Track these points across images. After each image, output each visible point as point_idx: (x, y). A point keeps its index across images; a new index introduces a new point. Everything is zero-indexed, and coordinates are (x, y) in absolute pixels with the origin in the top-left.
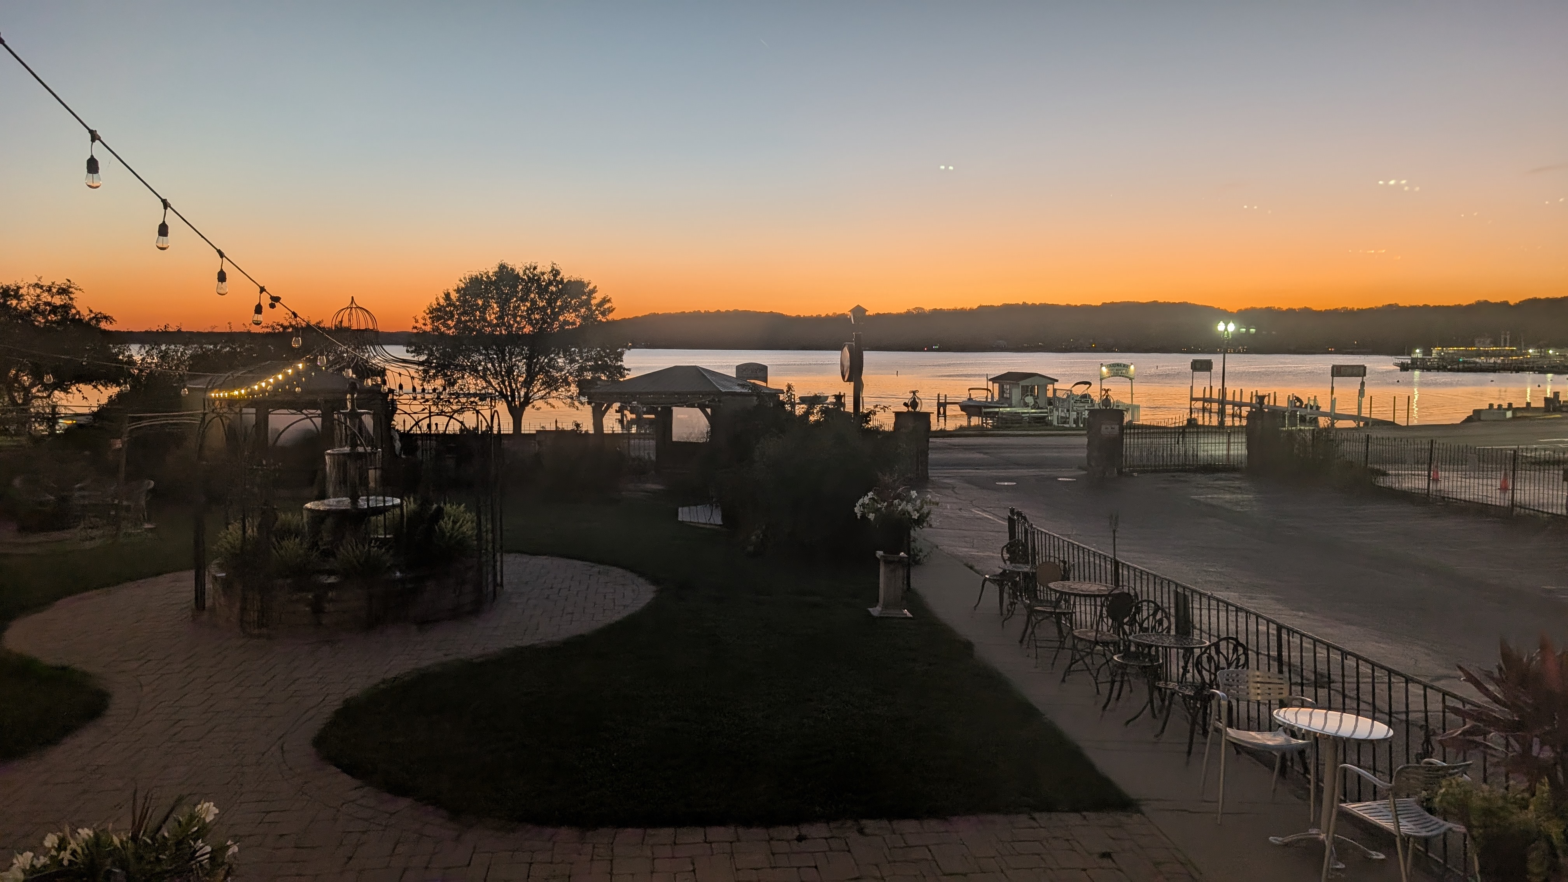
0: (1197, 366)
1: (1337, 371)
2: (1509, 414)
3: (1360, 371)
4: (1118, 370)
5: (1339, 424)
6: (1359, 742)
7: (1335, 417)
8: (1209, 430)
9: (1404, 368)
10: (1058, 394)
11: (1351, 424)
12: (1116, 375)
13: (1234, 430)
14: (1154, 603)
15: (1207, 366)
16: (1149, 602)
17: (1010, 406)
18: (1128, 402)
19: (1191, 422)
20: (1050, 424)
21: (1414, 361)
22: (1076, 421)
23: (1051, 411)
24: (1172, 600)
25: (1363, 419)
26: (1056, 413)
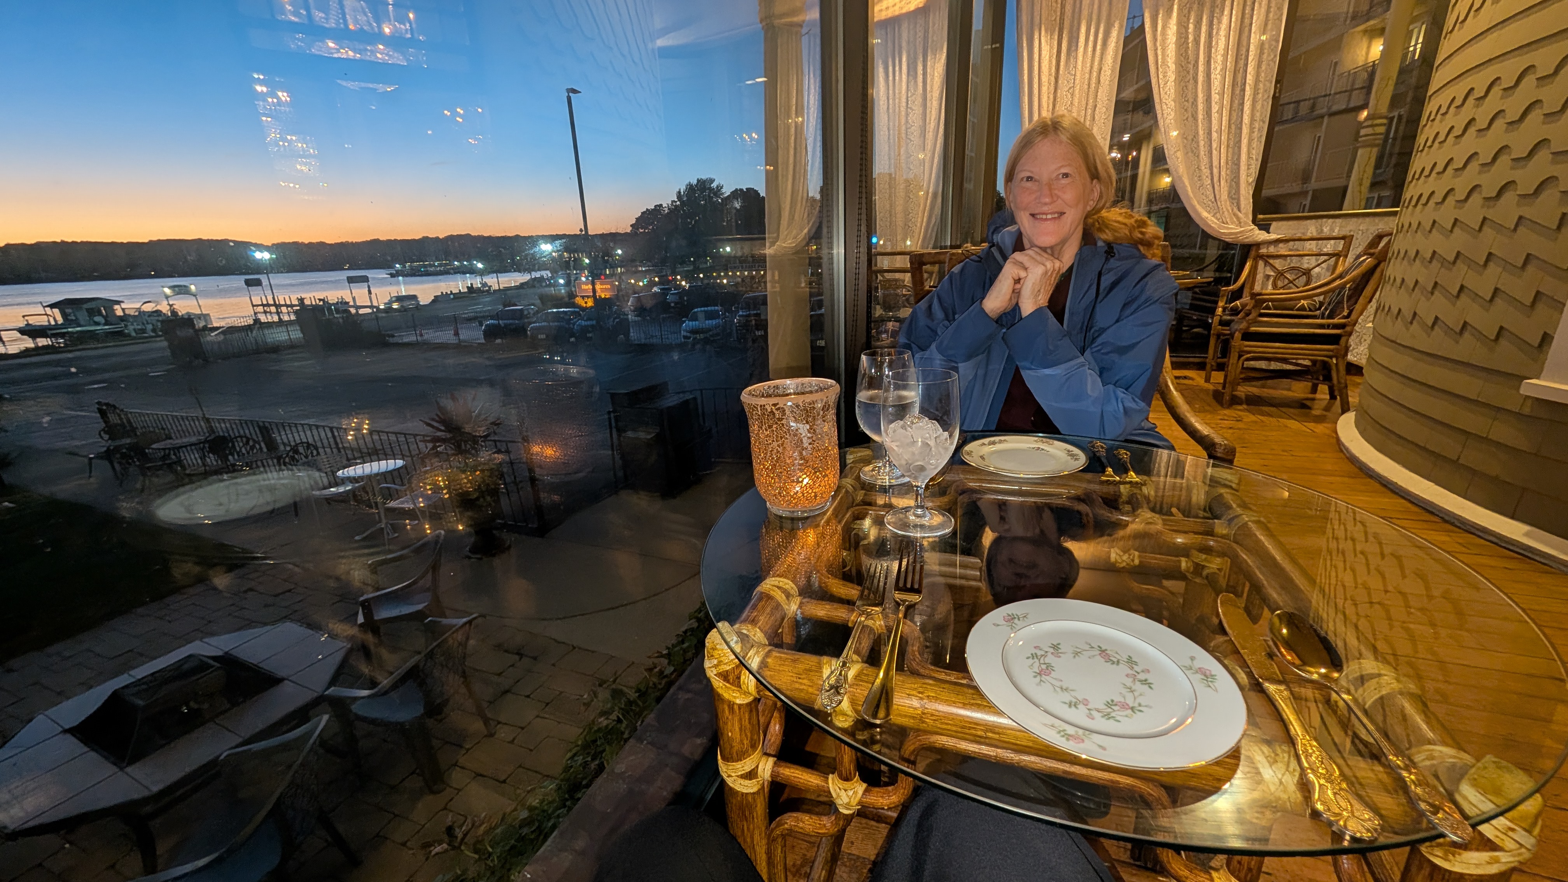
0: (248, 283)
1: (351, 280)
2: (452, 296)
3: (365, 279)
4: (181, 291)
5: (361, 311)
6: (391, 472)
7: (358, 307)
8: (269, 325)
9: (392, 275)
10: (127, 312)
11: (369, 311)
12: (178, 294)
13: (290, 323)
14: (245, 437)
15: (258, 283)
16: (241, 437)
17: (80, 326)
18: (198, 312)
19: (256, 321)
20: (129, 335)
21: (397, 271)
22: (154, 330)
23: (126, 326)
24: (258, 432)
25: (375, 307)
26: (131, 328)
